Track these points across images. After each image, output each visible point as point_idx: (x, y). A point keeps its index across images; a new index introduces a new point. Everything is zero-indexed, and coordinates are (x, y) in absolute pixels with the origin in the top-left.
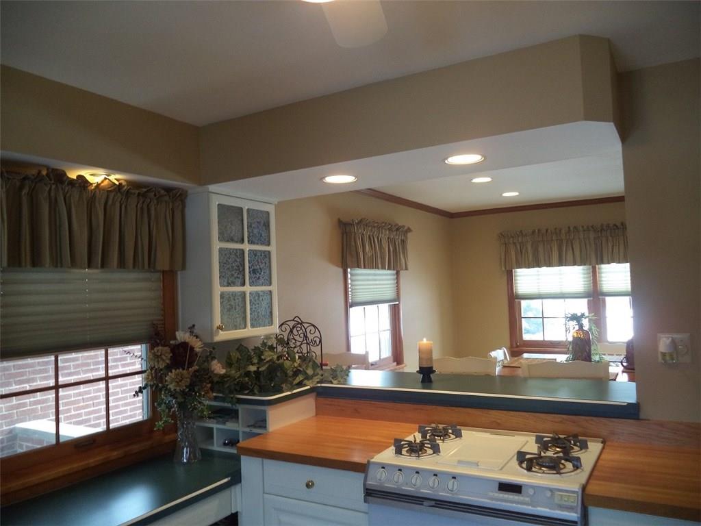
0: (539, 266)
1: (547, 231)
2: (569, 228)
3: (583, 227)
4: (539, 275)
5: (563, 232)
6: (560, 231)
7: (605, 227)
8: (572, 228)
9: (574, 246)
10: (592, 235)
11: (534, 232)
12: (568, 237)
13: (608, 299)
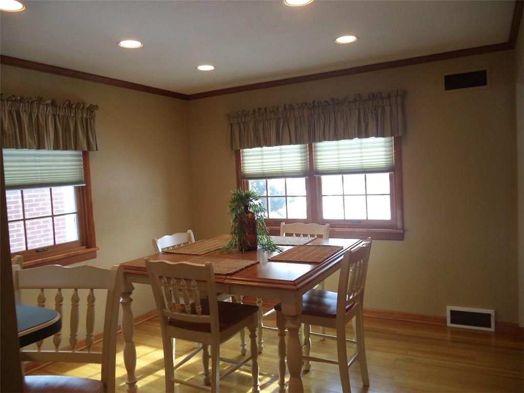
0: (261, 146)
1: (265, 109)
2: (285, 106)
3: (298, 104)
4: (262, 155)
5: (280, 109)
6: (278, 109)
7: (316, 104)
8: (287, 106)
9: (290, 126)
10: (306, 113)
11: (254, 111)
12: (284, 115)
13: (324, 178)
